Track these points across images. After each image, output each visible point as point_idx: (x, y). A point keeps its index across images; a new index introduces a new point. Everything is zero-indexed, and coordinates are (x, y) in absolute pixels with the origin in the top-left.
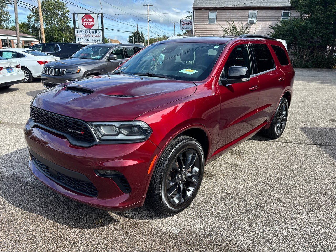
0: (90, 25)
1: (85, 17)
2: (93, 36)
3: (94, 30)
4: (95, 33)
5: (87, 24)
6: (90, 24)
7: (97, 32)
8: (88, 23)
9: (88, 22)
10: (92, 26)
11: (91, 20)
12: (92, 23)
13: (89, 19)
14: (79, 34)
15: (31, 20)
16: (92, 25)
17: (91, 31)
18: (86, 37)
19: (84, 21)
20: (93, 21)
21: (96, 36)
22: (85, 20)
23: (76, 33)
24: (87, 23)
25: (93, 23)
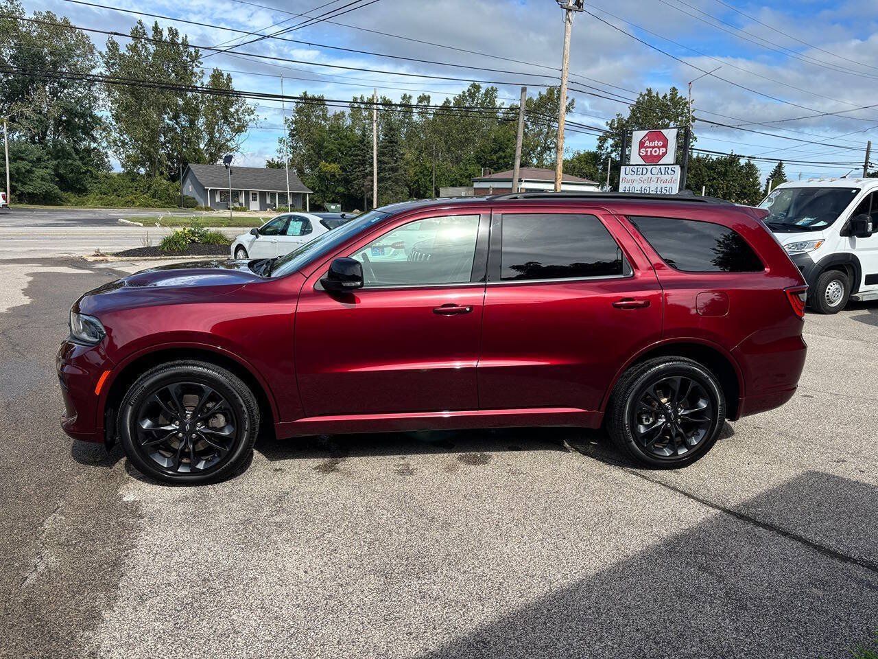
0: (655, 154)
1: (647, 138)
2: (659, 181)
3: (663, 167)
4: (663, 173)
5: (649, 154)
6: (656, 152)
7: (670, 171)
8: (651, 151)
9: (653, 147)
10: (660, 157)
11: (661, 143)
12: (662, 150)
13: (656, 142)
14: (629, 177)
15: (606, 145)
16: (661, 154)
17: (656, 170)
18: (642, 184)
19: (644, 147)
20: (665, 146)
21: (665, 182)
22: (647, 144)
23: (622, 174)
24: (649, 150)
25: (665, 149)
